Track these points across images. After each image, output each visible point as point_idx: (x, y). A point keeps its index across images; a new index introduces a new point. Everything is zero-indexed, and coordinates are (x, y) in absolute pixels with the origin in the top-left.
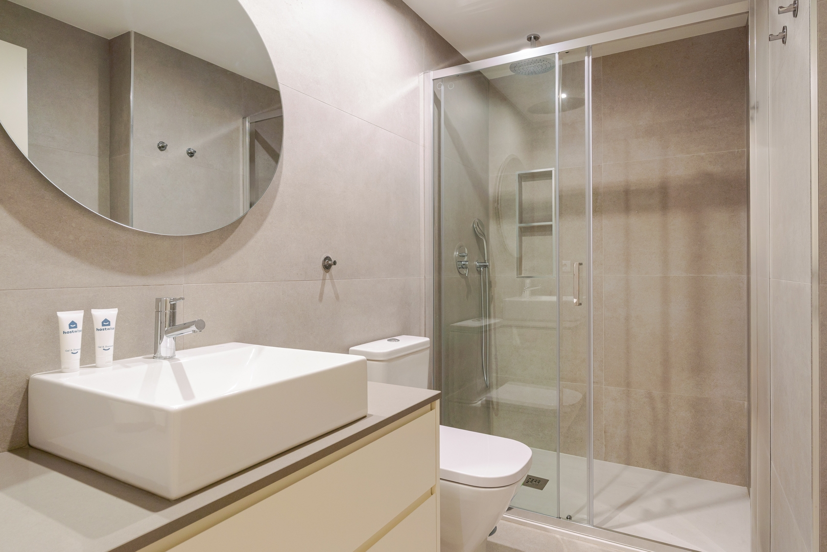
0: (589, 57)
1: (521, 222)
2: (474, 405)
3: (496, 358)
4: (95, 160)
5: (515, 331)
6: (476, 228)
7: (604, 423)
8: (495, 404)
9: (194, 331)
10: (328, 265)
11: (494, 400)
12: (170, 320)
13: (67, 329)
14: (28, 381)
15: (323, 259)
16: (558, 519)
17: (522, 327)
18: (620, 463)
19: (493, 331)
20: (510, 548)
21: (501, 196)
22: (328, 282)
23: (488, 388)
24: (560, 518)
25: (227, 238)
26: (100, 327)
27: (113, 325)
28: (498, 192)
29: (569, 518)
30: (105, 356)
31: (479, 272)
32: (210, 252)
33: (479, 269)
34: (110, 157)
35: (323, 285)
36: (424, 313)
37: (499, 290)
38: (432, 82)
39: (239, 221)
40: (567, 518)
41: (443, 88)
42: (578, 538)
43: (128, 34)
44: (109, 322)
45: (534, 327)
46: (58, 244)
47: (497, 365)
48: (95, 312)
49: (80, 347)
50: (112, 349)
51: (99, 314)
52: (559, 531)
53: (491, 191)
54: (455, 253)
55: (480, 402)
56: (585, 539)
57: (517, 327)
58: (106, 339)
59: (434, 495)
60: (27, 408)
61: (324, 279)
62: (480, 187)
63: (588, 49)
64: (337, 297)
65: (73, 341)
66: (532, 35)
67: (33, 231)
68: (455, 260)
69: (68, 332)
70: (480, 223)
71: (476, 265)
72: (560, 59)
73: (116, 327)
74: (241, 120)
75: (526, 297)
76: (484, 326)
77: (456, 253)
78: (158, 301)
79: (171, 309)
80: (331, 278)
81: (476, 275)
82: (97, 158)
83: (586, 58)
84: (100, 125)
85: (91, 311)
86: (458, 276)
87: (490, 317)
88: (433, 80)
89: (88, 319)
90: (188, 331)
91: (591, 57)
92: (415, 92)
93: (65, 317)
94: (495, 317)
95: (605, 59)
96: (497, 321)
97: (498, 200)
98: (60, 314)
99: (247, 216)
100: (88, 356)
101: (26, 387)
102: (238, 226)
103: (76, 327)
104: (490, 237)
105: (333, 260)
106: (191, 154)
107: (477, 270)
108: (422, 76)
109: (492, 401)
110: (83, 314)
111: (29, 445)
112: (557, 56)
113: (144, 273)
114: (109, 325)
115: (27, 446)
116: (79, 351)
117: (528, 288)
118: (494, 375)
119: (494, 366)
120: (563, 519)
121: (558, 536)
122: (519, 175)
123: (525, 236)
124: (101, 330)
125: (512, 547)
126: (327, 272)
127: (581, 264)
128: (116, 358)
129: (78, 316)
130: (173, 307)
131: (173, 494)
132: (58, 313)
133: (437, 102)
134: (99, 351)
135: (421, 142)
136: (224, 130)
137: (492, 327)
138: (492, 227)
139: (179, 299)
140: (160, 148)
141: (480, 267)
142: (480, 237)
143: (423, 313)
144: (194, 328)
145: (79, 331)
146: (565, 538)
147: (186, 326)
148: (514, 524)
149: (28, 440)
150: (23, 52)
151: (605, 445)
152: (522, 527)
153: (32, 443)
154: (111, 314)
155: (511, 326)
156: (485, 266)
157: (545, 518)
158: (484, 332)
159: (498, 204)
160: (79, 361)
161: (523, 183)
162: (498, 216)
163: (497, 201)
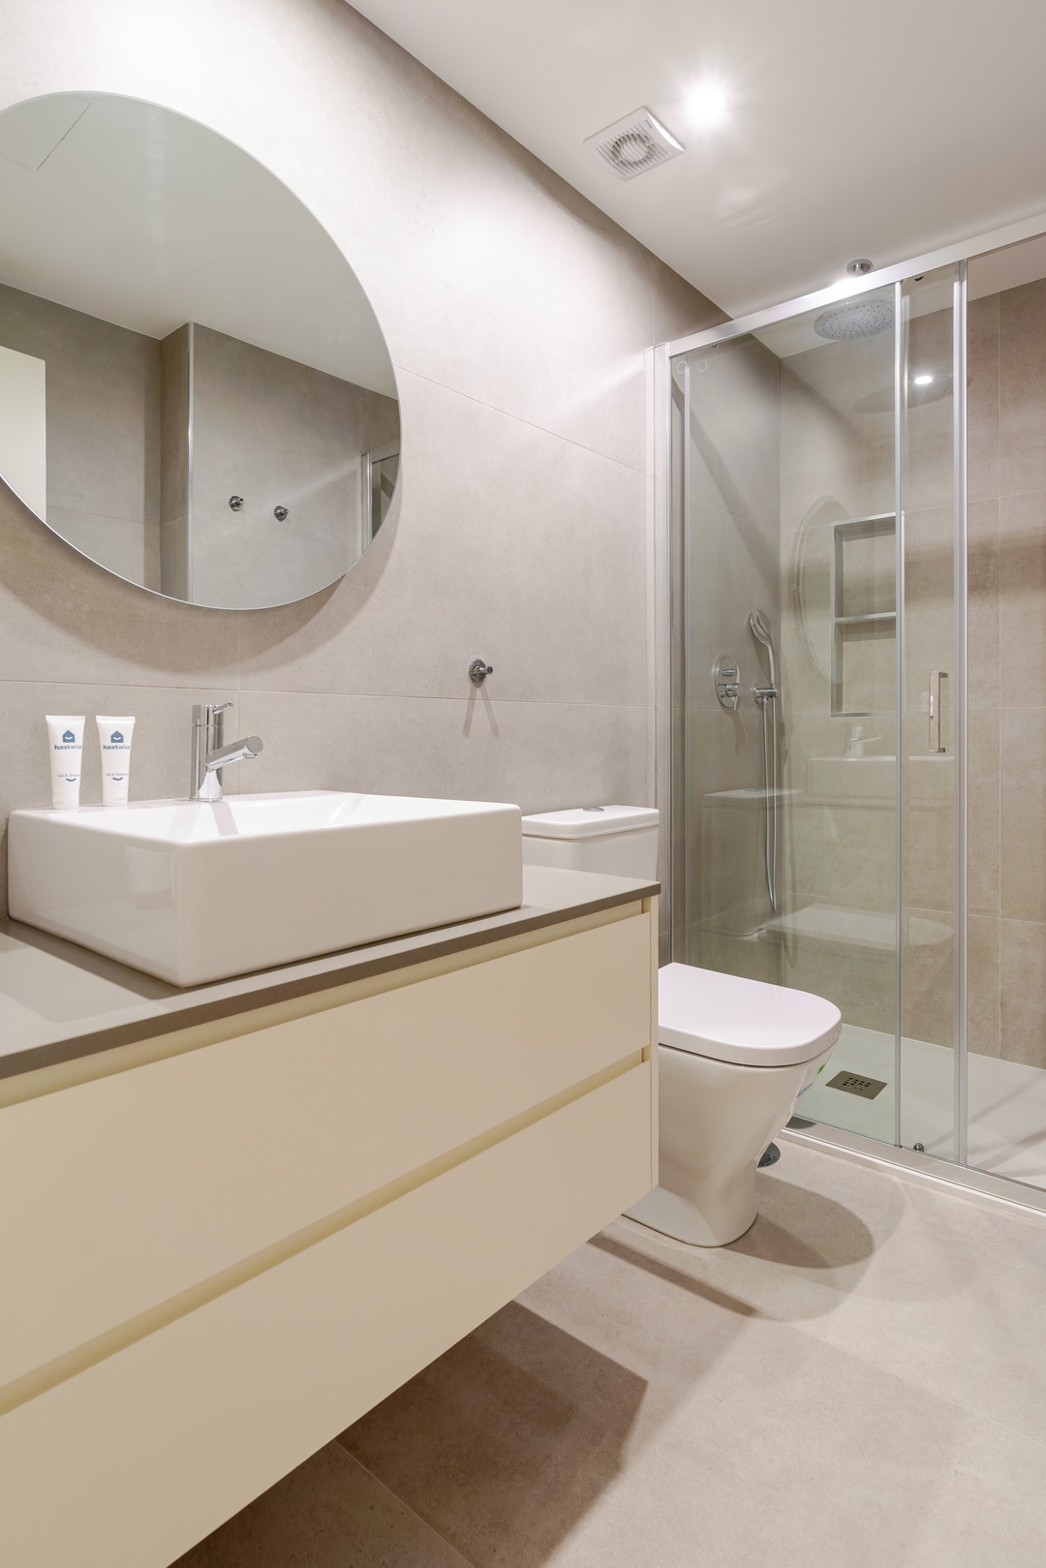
0: (961, 284)
1: (840, 613)
2: (746, 938)
3: (793, 863)
4: (139, 529)
5: (827, 813)
6: (755, 625)
7: (1000, 987)
8: (790, 939)
9: (245, 755)
10: (479, 675)
11: (789, 931)
12: (214, 740)
13: (61, 743)
14: (7, 820)
15: (470, 663)
16: (897, 1148)
17: (841, 806)
18: (1031, 1064)
19: (786, 810)
20: (802, 1189)
21: (804, 568)
22: (479, 704)
23: (775, 911)
24: (901, 1147)
25: (308, 620)
26: (109, 743)
27: (128, 741)
28: (799, 561)
29: (920, 1148)
30: (117, 790)
31: (761, 706)
32: (282, 640)
33: (760, 700)
34: (161, 524)
35: (471, 708)
36: (654, 766)
37: (796, 740)
38: (668, 362)
39: (327, 593)
40: (915, 1148)
41: (687, 371)
42: (936, 1186)
43: (186, 327)
44: (122, 736)
45: (863, 807)
46: (49, 614)
47: (794, 877)
48: (101, 720)
49: (79, 773)
50: (126, 779)
51: (108, 724)
52: (897, 1172)
53: (785, 560)
54: (713, 670)
55: (756, 935)
56: (949, 1188)
57: (832, 806)
58: (118, 762)
59: (647, 1063)
60: (7, 859)
61: (472, 699)
62: (762, 553)
63: (959, 268)
64: (496, 731)
65: (69, 761)
66: (856, 261)
67: (14, 592)
68: (713, 683)
69: (61, 748)
70: (763, 618)
71: (754, 693)
72: (903, 293)
73: (132, 744)
74: (358, 460)
75: (855, 756)
76: (770, 798)
77: (715, 670)
78: (197, 710)
79: (215, 723)
80: (485, 698)
81: (755, 711)
82: (142, 527)
83: (956, 285)
84: (147, 474)
85: (95, 718)
86: (720, 709)
87: (780, 786)
88: (671, 358)
89: (92, 730)
90: (238, 756)
91: (965, 283)
92: (637, 381)
93: (58, 724)
94: (790, 787)
95: (1007, 298)
96: (794, 792)
97: (798, 576)
98: (49, 719)
99: (341, 585)
100: (92, 791)
101: (4, 828)
102: (326, 601)
103: (73, 740)
104: (783, 642)
105: (487, 666)
106: (281, 515)
107: (757, 702)
108: (650, 352)
109: (784, 934)
110: (84, 722)
111: (10, 917)
112: (898, 287)
113: (177, 668)
114: (121, 741)
115: (7, 918)
116: (78, 779)
117: (860, 739)
118: (789, 893)
119: (788, 877)
120: (906, 1148)
121: (896, 1179)
122: (837, 529)
123: (847, 640)
124: (109, 748)
125: (807, 1188)
126: (478, 687)
127: (943, 675)
128: (133, 796)
129: (76, 724)
130: (219, 720)
131: (183, 978)
132: (47, 716)
133: (677, 396)
134: (107, 781)
135: (650, 470)
136: (332, 476)
137: (786, 802)
138: (787, 626)
139: (225, 706)
140: (232, 506)
141: (762, 696)
142: (760, 643)
143: (652, 770)
144: (245, 750)
145: (79, 747)
146: (909, 1183)
147: (236, 747)
148: (813, 1151)
149: (8, 908)
150: (41, 364)
151: (1003, 1030)
152: (828, 1157)
153: (14, 913)
154: (126, 724)
155: (820, 805)
156: (772, 695)
157: (875, 1146)
158: (770, 811)
159: (798, 585)
160: (77, 793)
161: (844, 543)
162: (798, 605)
163: (796, 578)
